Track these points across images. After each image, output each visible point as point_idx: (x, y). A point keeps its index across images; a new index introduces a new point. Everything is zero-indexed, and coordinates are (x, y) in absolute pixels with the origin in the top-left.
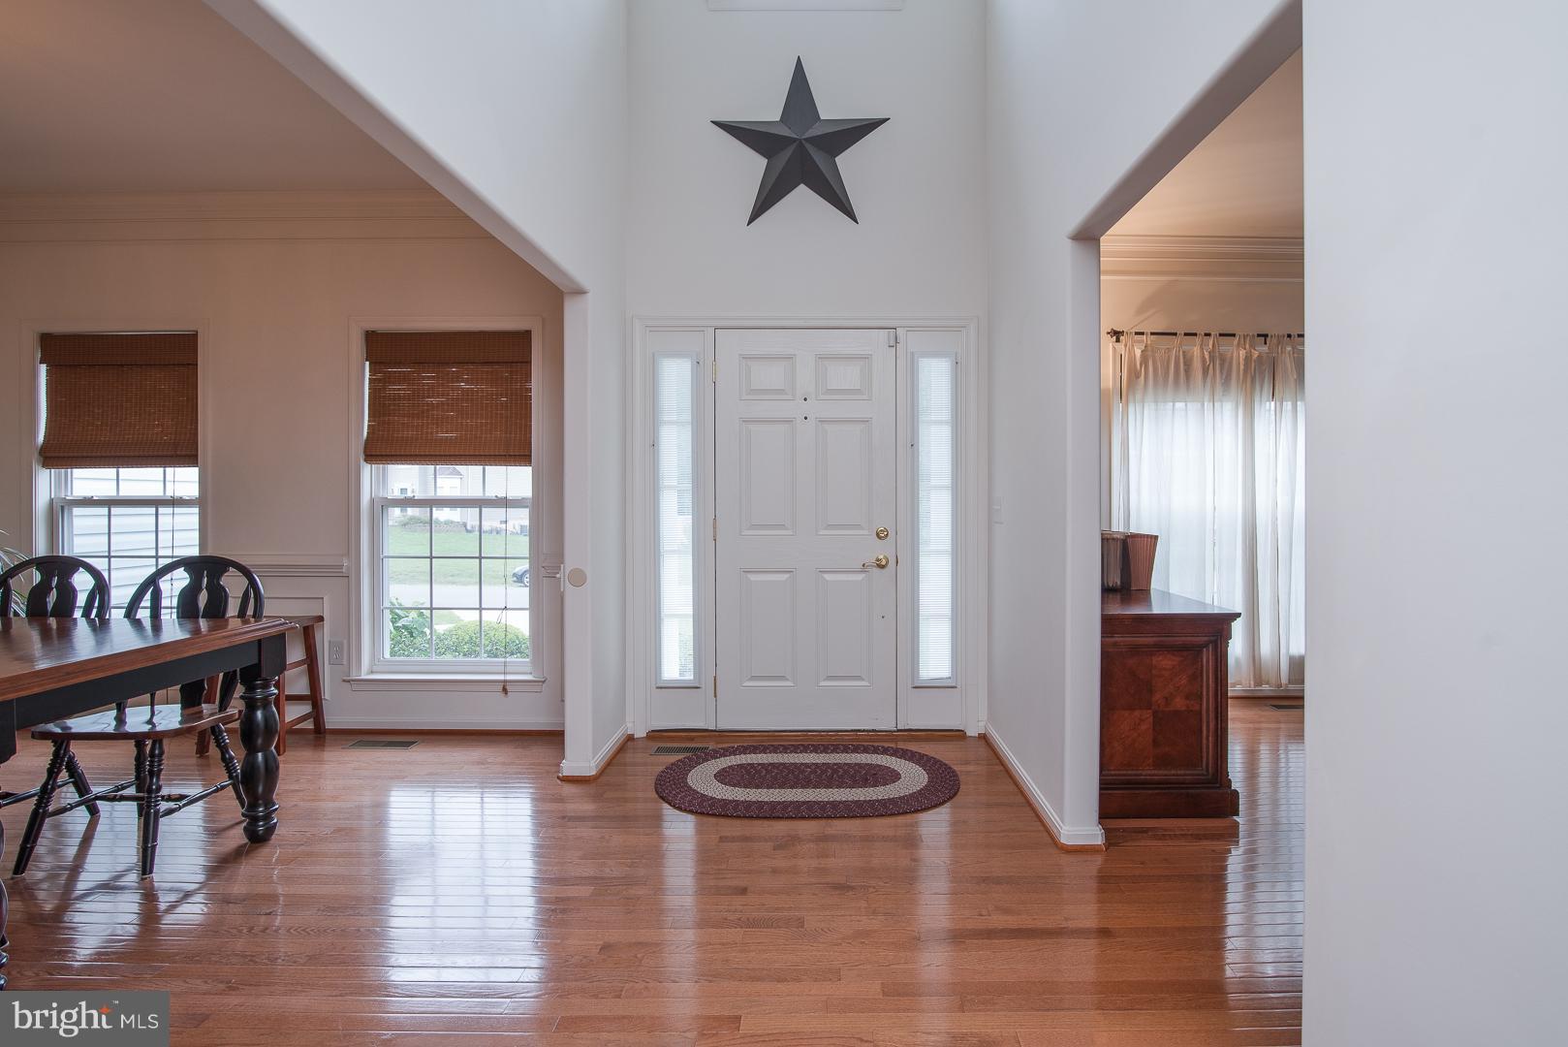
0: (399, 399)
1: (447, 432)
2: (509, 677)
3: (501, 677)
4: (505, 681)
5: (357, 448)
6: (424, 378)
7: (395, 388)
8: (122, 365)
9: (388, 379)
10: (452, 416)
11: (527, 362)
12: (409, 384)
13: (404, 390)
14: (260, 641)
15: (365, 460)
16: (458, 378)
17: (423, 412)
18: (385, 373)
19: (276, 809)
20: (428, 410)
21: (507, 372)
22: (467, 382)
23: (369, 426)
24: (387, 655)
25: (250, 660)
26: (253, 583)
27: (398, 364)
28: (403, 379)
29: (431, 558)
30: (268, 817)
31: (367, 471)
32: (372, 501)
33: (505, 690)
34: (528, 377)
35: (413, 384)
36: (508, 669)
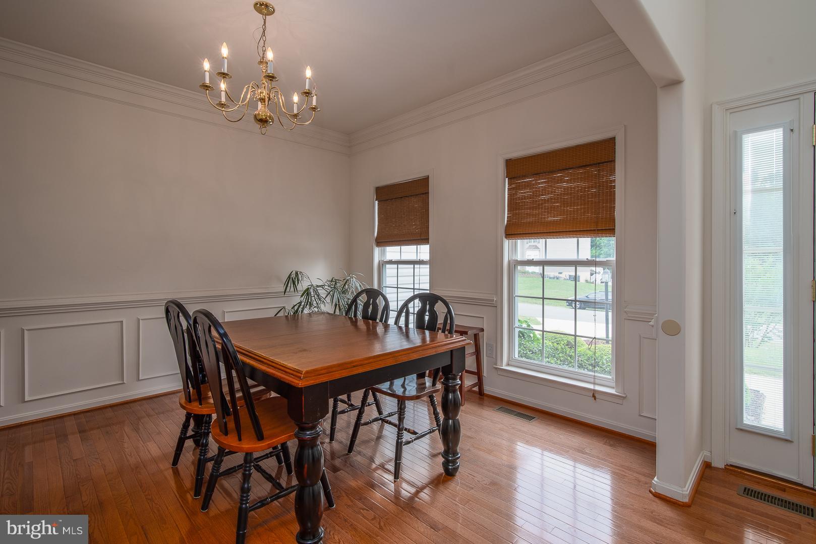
0: (525, 199)
1: (554, 217)
2: (598, 388)
3: (591, 386)
4: (594, 391)
5: (501, 231)
6: (539, 183)
7: (522, 193)
8: (402, 197)
9: (519, 187)
10: (558, 206)
11: (611, 161)
12: (530, 189)
13: (528, 192)
14: (451, 351)
15: (506, 238)
16: (561, 180)
17: (539, 205)
18: (516, 183)
19: (459, 457)
20: (542, 204)
21: (596, 171)
22: (567, 182)
23: (508, 216)
24: (517, 356)
25: (447, 362)
26: (449, 311)
27: (525, 177)
28: (528, 185)
29: (543, 298)
30: (454, 462)
31: (507, 243)
32: (509, 262)
33: (594, 396)
34: (612, 171)
35: (533, 188)
36: (597, 381)
